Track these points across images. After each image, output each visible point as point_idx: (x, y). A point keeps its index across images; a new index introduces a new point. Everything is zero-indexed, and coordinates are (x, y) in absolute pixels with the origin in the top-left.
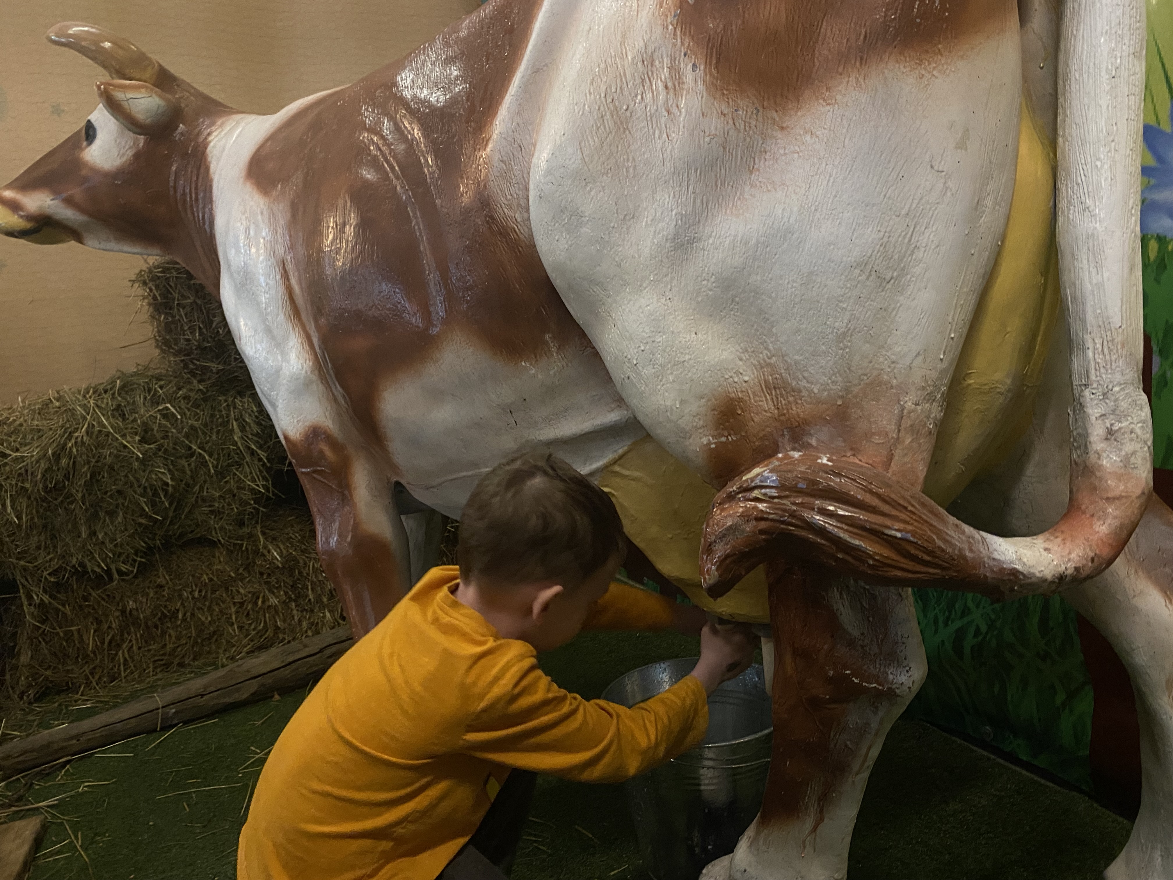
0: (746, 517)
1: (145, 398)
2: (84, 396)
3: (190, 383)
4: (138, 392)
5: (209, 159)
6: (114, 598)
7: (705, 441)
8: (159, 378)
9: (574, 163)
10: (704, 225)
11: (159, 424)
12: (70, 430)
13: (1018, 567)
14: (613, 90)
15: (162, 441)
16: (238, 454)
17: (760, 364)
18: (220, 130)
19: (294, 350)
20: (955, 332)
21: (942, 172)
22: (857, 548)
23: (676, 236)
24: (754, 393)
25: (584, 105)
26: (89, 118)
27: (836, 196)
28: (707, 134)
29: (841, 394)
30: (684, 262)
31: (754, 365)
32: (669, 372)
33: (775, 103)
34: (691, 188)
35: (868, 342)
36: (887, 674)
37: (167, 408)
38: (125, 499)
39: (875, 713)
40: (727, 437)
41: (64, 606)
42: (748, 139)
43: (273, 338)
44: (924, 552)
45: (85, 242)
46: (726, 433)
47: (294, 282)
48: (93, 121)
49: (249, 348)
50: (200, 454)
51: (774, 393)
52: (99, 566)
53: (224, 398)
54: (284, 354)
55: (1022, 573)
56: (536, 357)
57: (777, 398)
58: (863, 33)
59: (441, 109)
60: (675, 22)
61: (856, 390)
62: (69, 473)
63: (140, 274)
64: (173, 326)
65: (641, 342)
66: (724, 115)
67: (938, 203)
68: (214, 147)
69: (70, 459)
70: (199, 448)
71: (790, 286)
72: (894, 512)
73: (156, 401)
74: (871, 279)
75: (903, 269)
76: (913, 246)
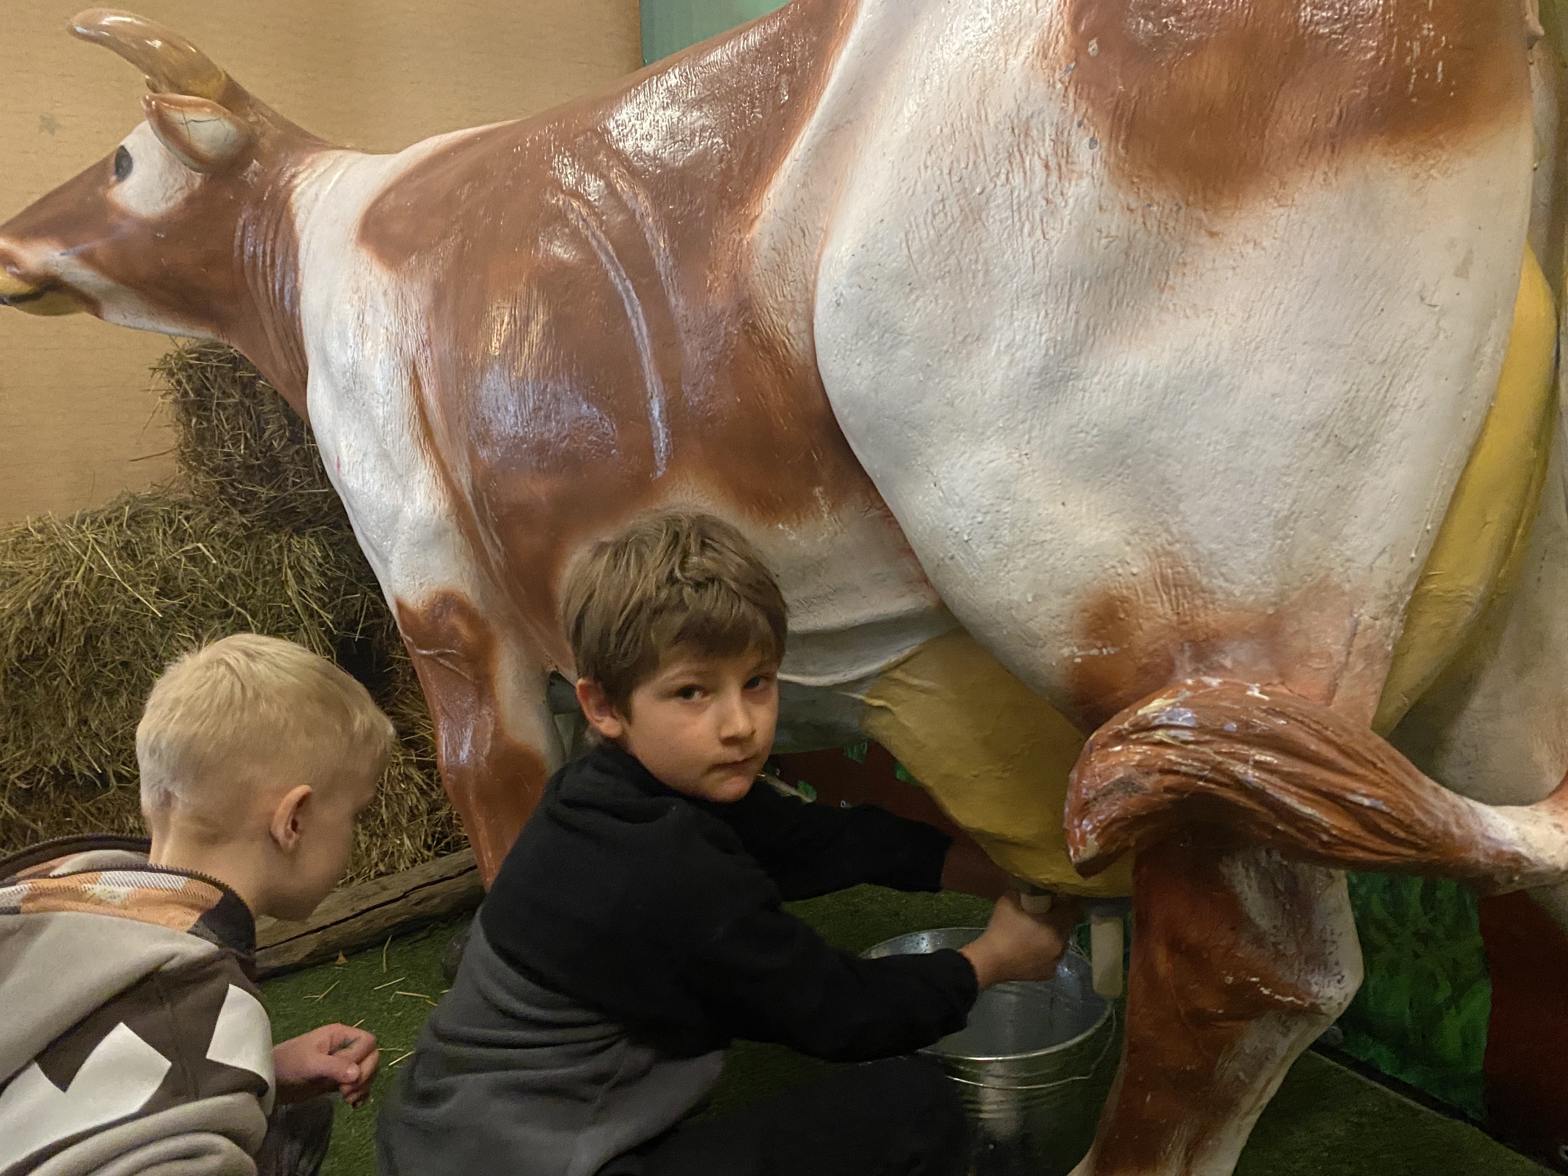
0: (1144, 768)
1: (165, 533)
2: (78, 527)
3: (228, 514)
4: (154, 524)
5: (294, 211)
6: (108, 813)
7: (1066, 652)
8: (184, 506)
9: (894, 260)
10: (1087, 359)
11: (185, 570)
12: (58, 575)
13: (1523, 850)
14: (963, 165)
15: (189, 594)
16: (291, 615)
17: (1156, 551)
18: (310, 170)
19: (422, 486)
20: (1432, 522)
21: (1435, 306)
22: (1308, 819)
23: (1045, 369)
24: (1144, 591)
25: (916, 182)
26: (122, 143)
27: (1287, 332)
28: (1104, 234)
29: (1274, 599)
30: (1054, 405)
31: (1148, 553)
32: (1019, 554)
33: (1204, 197)
34: (1073, 307)
35: (1317, 531)
36: (1310, 984)
37: (199, 549)
38: (132, 674)
39: (1285, 1035)
40: (1100, 649)
41: (34, 821)
42: (1162, 245)
43: (392, 467)
44: (1398, 827)
45: (105, 315)
46: (1100, 644)
47: (430, 393)
48: (128, 148)
49: (353, 480)
50: (239, 613)
51: (1173, 592)
52: (90, 768)
53: (275, 536)
54: (406, 490)
55: (1528, 860)
56: (799, 518)
57: (1178, 600)
58: (1337, 111)
59: (678, 170)
60: (1067, 79)
61: (1295, 596)
62: (54, 635)
63: (164, 360)
64: (208, 435)
65: (978, 511)
66: (1132, 211)
67: (1427, 349)
68: (302, 193)
69: (57, 616)
70: (238, 605)
71: (1211, 448)
72: (1360, 771)
73: (180, 538)
74: (1329, 445)
75: (1372, 435)
76: (1388, 405)
